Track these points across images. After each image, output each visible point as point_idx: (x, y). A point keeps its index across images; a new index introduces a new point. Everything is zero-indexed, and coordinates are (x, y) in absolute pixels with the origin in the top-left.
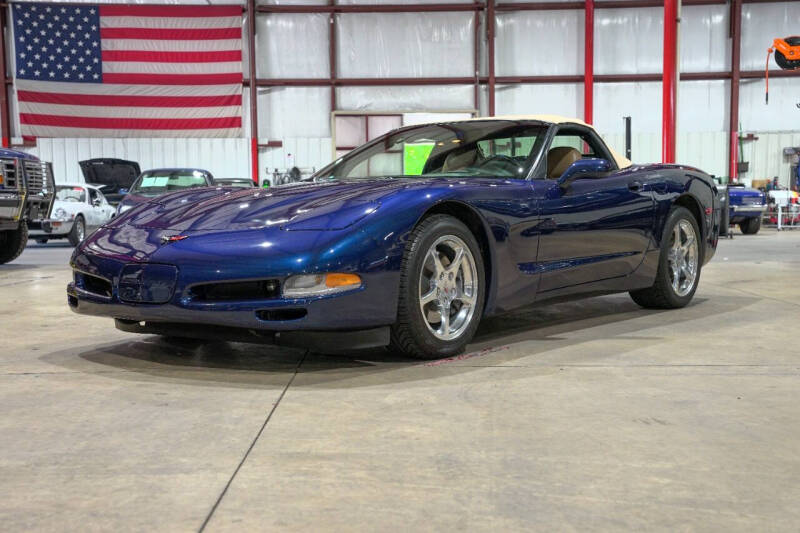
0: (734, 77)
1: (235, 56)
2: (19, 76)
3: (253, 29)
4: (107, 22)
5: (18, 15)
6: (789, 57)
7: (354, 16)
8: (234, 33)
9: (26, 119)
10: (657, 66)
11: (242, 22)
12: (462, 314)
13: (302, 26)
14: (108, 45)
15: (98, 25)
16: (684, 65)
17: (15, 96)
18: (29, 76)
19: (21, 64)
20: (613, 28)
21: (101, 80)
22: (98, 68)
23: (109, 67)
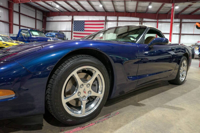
0: (180, 34)
1: (103, 28)
2: (74, 30)
3: (106, 24)
4: (86, 23)
5: (74, 22)
6: (199, 26)
7: (121, 22)
8: (103, 24)
9: (74, 36)
10: (169, 32)
11: (104, 23)
12: (92, 105)
13: (113, 24)
14: (85, 26)
15: (84, 23)
16: (173, 32)
17: (73, 33)
18: (75, 30)
19: (74, 29)
20: (161, 26)
21: (84, 31)
22: (84, 29)
23: (85, 29)
